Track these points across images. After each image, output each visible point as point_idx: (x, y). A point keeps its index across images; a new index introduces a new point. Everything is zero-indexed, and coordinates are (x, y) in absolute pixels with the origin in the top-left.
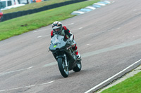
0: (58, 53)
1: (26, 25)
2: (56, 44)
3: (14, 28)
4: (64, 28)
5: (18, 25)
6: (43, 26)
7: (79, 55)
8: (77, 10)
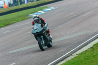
0: (38, 35)
2: (36, 29)
4: (41, 19)
7: (51, 36)
8: (32, 13)
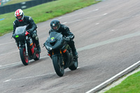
1: (51, 12)
3: (39, 15)
5: (43, 12)
6: (68, 13)
